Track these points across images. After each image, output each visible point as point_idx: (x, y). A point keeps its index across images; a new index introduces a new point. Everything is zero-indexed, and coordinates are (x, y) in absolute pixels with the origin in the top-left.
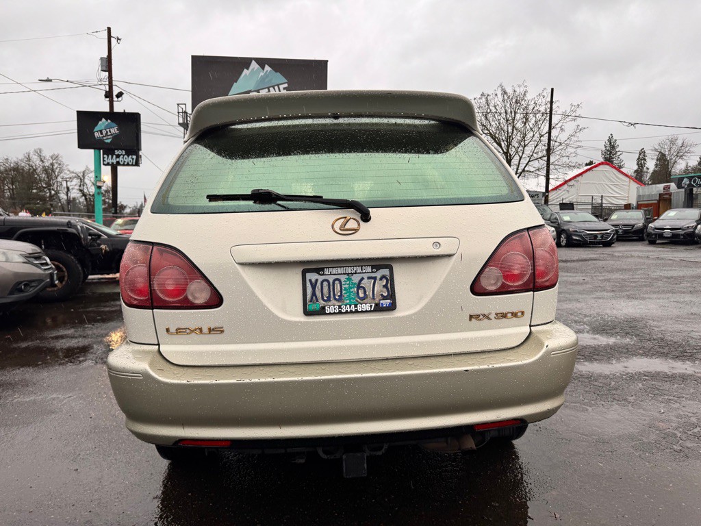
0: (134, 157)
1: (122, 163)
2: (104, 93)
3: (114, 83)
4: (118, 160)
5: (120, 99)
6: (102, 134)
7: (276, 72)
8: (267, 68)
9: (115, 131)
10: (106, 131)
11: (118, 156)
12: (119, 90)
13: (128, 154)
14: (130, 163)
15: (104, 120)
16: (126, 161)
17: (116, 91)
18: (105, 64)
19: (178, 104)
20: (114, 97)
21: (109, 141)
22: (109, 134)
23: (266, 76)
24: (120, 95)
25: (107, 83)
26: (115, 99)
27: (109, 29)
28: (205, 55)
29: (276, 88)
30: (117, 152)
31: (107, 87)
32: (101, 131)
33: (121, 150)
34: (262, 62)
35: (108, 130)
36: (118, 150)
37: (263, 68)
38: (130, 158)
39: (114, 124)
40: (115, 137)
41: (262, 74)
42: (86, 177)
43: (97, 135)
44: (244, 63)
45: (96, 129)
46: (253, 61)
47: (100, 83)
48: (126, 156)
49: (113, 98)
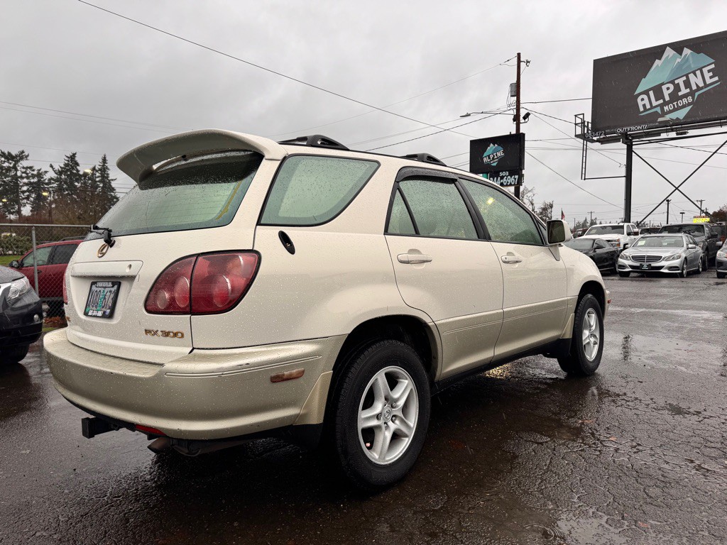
0: (517, 177)
1: (505, 184)
2: (512, 117)
3: (521, 106)
4: (502, 181)
5: (526, 120)
6: (489, 158)
7: (698, 53)
8: (687, 51)
9: (500, 154)
10: (493, 154)
11: (502, 178)
12: (527, 112)
13: (511, 175)
14: (513, 183)
15: (492, 145)
16: (509, 181)
17: (523, 113)
18: (515, 89)
19: (576, 116)
20: (521, 118)
21: (495, 164)
22: (496, 157)
23: (686, 60)
24: (527, 116)
25: (515, 107)
26: (522, 120)
27: (519, 54)
28: (609, 55)
29: (698, 73)
30: (501, 174)
31: (515, 111)
32: (489, 156)
33: (505, 171)
34: (678, 47)
35: (495, 154)
36: (502, 172)
37: (680, 53)
38: (513, 179)
39: (500, 148)
40: (501, 160)
41: (679, 60)
42: (525, 197)
43: (485, 160)
44: (657, 52)
45: (485, 155)
46: (668, 48)
47: (509, 108)
48: (509, 177)
49: (519, 120)
